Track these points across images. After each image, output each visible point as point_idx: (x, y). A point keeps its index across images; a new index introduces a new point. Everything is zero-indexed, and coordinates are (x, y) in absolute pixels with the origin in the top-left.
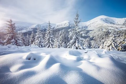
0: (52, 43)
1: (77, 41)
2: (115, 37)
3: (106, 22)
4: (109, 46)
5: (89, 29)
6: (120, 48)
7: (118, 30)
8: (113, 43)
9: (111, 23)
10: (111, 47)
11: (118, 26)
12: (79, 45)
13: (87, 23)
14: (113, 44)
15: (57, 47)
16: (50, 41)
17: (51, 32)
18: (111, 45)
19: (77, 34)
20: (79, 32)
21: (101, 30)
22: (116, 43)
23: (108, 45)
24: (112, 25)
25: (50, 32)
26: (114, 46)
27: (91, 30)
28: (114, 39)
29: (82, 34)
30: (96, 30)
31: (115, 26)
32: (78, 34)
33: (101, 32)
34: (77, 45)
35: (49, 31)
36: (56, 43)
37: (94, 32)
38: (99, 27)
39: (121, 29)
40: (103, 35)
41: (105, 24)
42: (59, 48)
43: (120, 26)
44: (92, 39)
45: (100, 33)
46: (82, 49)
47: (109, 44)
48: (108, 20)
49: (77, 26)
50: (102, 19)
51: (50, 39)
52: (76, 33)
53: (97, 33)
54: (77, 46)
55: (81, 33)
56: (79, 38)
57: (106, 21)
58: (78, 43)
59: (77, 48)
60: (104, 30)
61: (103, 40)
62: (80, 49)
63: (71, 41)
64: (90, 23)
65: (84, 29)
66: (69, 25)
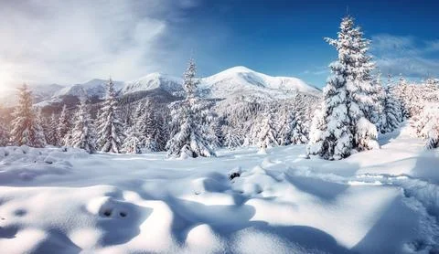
0: (118, 140)
1: (193, 137)
2: (272, 117)
3: (250, 82)
4: (263, 139)
6: (282, 139)
7: (272, 100)
8: (271, 130)
9: (259, 84)
10: (267, 140)
11: (271, 92)
12: (201, 145)
14: (270, 133)
15: (134, 151)
16: (113, 135)
17: (114, 108)
18: (267, 134)
19: (192, 117)
20: (197, 111)
21: (240, 99)
22: (275, 129)
23: (261, 135)
24: (261, 89)
25: (111, 109)
26: (273, 138)
27: (219, 100)
28: (270, 121)
29: (205, 116)
30: (230, 99)
31: (265, 90)
32: (195, 116)
33: (242, 103)
34: (193, 145)
35: (108, 104)
36: (131, 139)
37: (225, 104)
38: (235, 92)
39: (276, 97)
40: (246, 111)
41: (248, 86)
42: (140, 152)
43: (274, 92)
44: (223, 122)
45: (240, 106)
46: (208, 155)
47: (264, 134)
48: (252, 77)
49: (192, 95)
51: (113, 129)
52: (191, 113)
53: (234, 107)
54: (196, 151)
55: (203, 112)
56: (199, 126)
57: (249, 79)
58: (197, 139)
59: (195, 155)
60: (248, 100)
61: (248, 123)
62: (203, 155)
63: (179, 137)
64: (215, 81)
65: (201, 95)
66: (161, 85)
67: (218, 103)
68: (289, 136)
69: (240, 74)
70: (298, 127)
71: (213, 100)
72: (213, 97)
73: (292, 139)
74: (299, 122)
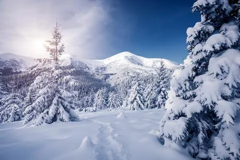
2: (139, 85)
3: (133, 63)
4: (132, 102)
5: (108, 72)
7: (148, 75)
8: (138, 95)
9: (139, 64)
10: (135, 103)
11: (147, 69)
13: (106, 62)
14: (138, 98)
18: (135, 99)
21: (126, 74)
22: (142, 95)
23: (130, 99)
24: (140, 67)
26: (140, 102)
27: (112, 74)
30: (119, 74)
31: (143, 68)
33: (127, 77)
37: (116, 76)
38: (123, 69)
39: (150, 73)
40: (129, 82)
41: (132, 65)
43: (149, 69)
45: (126, 79)
47: (133, 99)
48: (134, 59)
50: (127, 57)
53: (122, 79)
56: (62, 91)
57: (132, 60)
60: (131, 74)
64: (110, 62)
65: (100, 71)
66: (71, 64)
67: (111, 77)
68: (154, 101)
69: (126, 57)
70: (162, 93)
71: (108, 74)
72: (108, 73)
73: (157, 103)
74: (163, 89)
